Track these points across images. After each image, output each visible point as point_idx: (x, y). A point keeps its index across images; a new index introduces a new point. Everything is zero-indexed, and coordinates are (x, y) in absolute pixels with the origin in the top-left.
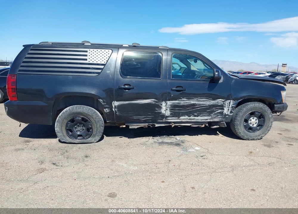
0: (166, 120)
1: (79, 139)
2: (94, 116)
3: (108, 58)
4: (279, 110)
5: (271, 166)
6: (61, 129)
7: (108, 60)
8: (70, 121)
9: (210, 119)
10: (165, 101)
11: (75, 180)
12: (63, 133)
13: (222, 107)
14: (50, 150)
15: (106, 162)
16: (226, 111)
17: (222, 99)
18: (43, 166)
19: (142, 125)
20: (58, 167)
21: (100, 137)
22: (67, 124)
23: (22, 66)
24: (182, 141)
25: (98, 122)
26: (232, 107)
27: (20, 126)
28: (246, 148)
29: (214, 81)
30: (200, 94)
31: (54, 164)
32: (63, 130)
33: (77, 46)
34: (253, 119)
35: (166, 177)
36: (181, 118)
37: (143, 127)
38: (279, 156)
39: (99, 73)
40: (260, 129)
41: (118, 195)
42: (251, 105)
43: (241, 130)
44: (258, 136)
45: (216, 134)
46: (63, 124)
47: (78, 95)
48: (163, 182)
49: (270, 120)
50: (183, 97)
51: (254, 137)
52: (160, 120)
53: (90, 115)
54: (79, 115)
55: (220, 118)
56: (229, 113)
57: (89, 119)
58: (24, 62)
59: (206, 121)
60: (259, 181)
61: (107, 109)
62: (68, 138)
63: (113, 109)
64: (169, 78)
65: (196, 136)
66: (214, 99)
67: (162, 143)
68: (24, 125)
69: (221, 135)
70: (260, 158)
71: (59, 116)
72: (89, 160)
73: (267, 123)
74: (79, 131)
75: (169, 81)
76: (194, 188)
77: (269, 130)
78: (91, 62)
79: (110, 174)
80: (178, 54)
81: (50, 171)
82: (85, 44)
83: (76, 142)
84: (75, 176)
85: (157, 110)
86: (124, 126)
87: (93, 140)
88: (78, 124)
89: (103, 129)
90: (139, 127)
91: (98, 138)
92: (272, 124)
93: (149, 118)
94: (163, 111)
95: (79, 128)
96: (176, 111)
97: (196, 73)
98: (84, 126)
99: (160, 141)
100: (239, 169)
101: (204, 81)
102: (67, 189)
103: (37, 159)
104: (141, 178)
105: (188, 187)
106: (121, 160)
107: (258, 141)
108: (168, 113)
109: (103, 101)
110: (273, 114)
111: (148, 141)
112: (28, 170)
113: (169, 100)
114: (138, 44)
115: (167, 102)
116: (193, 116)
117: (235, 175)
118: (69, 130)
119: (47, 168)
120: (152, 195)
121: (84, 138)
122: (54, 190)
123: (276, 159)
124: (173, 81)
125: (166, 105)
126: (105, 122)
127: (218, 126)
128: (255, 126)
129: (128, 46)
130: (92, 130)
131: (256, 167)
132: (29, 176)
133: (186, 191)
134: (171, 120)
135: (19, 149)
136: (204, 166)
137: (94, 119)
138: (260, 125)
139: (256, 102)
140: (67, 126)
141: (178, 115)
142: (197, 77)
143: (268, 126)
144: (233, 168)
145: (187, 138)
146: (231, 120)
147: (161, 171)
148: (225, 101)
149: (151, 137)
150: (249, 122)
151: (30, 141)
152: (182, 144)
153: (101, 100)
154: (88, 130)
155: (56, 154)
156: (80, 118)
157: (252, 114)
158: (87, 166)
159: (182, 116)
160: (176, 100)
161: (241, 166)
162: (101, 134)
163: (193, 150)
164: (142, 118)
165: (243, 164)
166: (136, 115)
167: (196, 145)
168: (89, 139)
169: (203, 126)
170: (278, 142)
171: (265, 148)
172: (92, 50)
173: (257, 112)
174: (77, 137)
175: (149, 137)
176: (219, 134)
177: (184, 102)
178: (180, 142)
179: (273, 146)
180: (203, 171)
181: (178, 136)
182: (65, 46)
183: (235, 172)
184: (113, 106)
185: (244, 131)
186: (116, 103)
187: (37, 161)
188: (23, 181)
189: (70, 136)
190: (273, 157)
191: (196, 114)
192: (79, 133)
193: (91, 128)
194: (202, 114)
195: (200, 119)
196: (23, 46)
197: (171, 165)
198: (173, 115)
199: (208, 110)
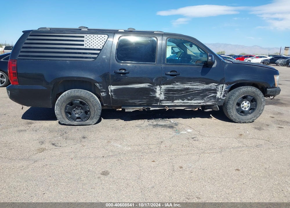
0: (160, 104)
1: (77, 121)
2: (92, 100)
3: (104, 43)
4: (272, 94)
5: (258, 147)
6: (61, 111)
7: (104, 46)
8: (69, 104)
9: (203, 103)
10: (159, 85)
11: (72, 159)
12: (62, 116)
13: (215, 91)
14: (51, 131)
15: (102, 143)
16: (219, 95)
17: (215, 83)
18: (43, 146)
19: (137, 108)
20: (57, 147)
21: (98, 119)
22: (66, 107)
23: (21, 52)
24: (175, 124)
25: (96, 105)
26: (225, 91)
27: (22, 109)
28: (237, 130)
29: (207, 65)
30: (194, 78)
31: (53, 144)
32: (62, 112)
33: (74, 31)
34: (245, 102)
35: (157, 157)
36: (175, 101)
37: (138, 110)
38: (268, 138)
39: (95, 58)
40: (252, 113)
41: (110, 173)
42: (244, 89)
43: (233, 113)
44: (250, 119)
45: (209, 117)
46: (62, 107)
47: (76, 79)
48: (154, 161)
49: (262, 104)
50: (177, 82)
51: (246, 120)
52: (154, 104)
53: (87, 99)
54: (77, 99)
55: (213, 101)
56: (221, 97)
57: (86, 102)
58: (23, 48)
59: (199, 104)
60: (245, 161)
61: (103, 93)
62: (67, 120)
63: (109, 93)
64: (164, 63)
65: (190, 119)
66: (207, 84)
67: (157, 125)
68: (26, 108)
69: (213, 118)
70: (249, 140)
71: (58, 100)
72: (87, 141)
73: (259, 107)
74: (78, 113)
75: (163, 66)
76: (182, 167)
77: (260, 114)
78: (88, 47)
79: (105, 153)
80: (173, 39)
81: (49, 151)
82: (82, 30)
83: (75, 124)
84: (72, 156)
85: (152, 94)
86: (121, 109)
87: (91, 122)
88: (77, 107)
89: (100, 112)
90: (135, 110)
91: (95, 121)
92: (264, 108)
93: (144, 101)
94: (157, 95)
95: (77, 111)
96: (170, 95)
97: (192, 58)
98: (82, 109)
99: (155, 123)
100: (228, 150)
101: (199, 65)
102: (64, 167)
103: (37, 140)
104: (134, 157)
105: (176, 167)
106: (116, 141)
107: (250, 124)
108: (162, 97)
109: (100, 86)
110: (265, 98)
111: (143, 124)
112: (29, 149)
113: (163, 85)
114: (134, 29)
115: (161, 86)
116: (187, 100)
117: (223, 156)
118: (68, 113)
119: (47, 148)
120: (142, 173)
121: (82, 121)
122: (52, 168)
123: (264, 141)
124: (167, 66)
125: (161, 89)
126: (102, 105)
127: (211, 110)
128: (247, 109)
129: (124, 31)
130: (90, 113)
131: (243, 149)
132: (30, 155)
133: (174, 170)
134: (165, 103)
135: (22, 131)
136: (194, 147)
137: (91, 102)
138: (252, 109)
139: (249, 87)
140: (66, 109)
141: (172, 99)
142: (192, 61)
143: (260, 109)
144: (222, 150)
145: (180, 120)
146: (224, 104)
147: (153, 151)
148: (218, 85)
149: (146, 120)
150: (242, 106)
151: (33, 123)
152: (175, 126)
153: (98, 85)
154: (86, 112)
155: (56, 135)
156: (78, 102)
157: (245, 98)
158: (84, 146)
159: (176, 100)
160: (170, 84)
161: (230, 147)
162: (99, 117)
163: (185, 132)
164: (137, 101)
165: (232, 146)
166: (132, 99)
167: (188, 127)
168: (87, 121)
169: (197, 109)
170: (269, 125)
171: (256, 130)
172: (88, 35)
173: (249, 96)
174: (76, 120)
175: (145, 120)
176: (212, 117)
177: (178, 86)
178: (173, 125)
179: (263, 129)
180: (192, 152)
181: (172, 119)
182: (62, 31)
183: (223, 153)
184: (110, 90)
185: (236, 114)
186: (112, 88)
187: (37, 141)
188: (24, 159)
189: (69, 119)
190: (261, 139)
191: (190, 98)
192: (77, 116)
193: (89, 111)
194: (195, 98)
195: (194, 102)
196: (23, 32)
197: (162, 146)
198: (168, 99)
199: (202, 94)
